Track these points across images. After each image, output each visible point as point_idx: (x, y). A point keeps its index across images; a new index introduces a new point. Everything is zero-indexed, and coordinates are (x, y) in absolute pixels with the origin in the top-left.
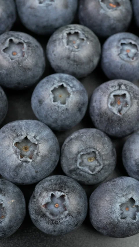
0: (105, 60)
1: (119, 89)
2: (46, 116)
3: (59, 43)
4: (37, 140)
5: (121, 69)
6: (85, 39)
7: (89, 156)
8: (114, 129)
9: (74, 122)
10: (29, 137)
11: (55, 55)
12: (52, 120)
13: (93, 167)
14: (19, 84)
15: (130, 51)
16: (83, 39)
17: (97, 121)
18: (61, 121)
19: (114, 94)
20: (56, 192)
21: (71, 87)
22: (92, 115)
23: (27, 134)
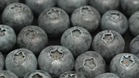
0: (103, 22)
1: (108, 32)
2: (68, 44)
3: (77, 13)
4: (63, 52)
5: (110, 25)
6: (91, 11)
7: (89, 61)
8: (104, 52)
9: (83, 48)
10: (58, 50)
11: (75, 18)
12: (71, 46)
13: (92, 67)
14: (55, 30)
15: (115, 17)
16: (90, 11)
17: (96, 48)
18: (76, 46)
19: (105, 34)
20: (71, 74)
21: (83, 31)
22: (93, 47)
23: (58, 49)
